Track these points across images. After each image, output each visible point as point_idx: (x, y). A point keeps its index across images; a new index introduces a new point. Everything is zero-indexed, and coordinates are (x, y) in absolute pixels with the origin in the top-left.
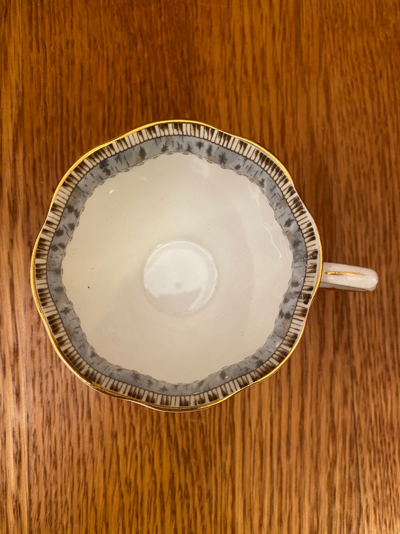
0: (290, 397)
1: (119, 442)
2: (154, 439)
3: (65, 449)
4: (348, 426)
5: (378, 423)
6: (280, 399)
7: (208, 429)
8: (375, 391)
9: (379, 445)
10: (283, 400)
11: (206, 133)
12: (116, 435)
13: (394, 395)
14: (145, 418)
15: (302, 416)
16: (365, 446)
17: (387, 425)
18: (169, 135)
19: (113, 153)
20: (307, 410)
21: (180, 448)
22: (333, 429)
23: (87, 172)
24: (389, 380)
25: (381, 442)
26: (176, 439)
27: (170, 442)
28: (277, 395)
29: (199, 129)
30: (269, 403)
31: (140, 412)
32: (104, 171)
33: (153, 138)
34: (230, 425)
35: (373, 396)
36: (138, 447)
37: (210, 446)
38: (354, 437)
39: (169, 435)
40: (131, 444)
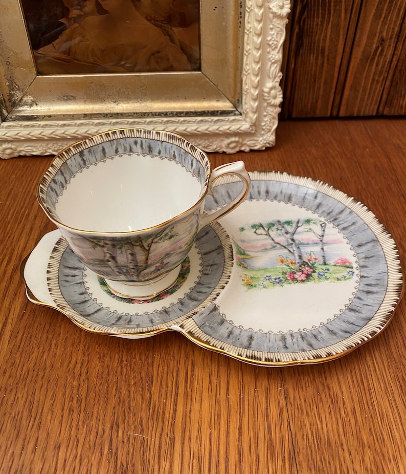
0: (229, 415)
1: (60, 454)
2: (95, 452)
3: (7, 458)
4: (286, 444)
5: (315, 441)
6: (219, 416)
7: (149, 443)
8: (309, 411)
9: (319, 463)
10: (222, 418)
11: (137, 133)
12: (59, 447)
13: (328, 415)
14: (90, 431)
15: (240, 433)
16: (304, 465)
17: (325, 444)
18: (118, 139)
19: (87, 147)
20: (245, 427)
21: (119, 462)
22: (271, 446)
23: (72, 156)
24: (321, 401)
25: (321, 460)
26: (116, 453)
27: (110, 455)
28: (216, 413)
29: (133, 132)
30: (209, 419)
31: (87, 425)
32: (82, 160)
33: (109, 141)
34: (170, 439)
35: (308, 416)
36: (78, 460)
37: (149, 460)
38: (292, 454)
39: (110, 448)
40: (72, 456)
